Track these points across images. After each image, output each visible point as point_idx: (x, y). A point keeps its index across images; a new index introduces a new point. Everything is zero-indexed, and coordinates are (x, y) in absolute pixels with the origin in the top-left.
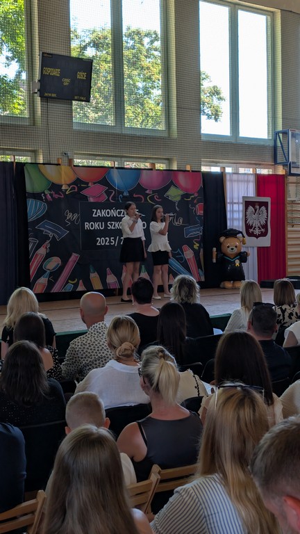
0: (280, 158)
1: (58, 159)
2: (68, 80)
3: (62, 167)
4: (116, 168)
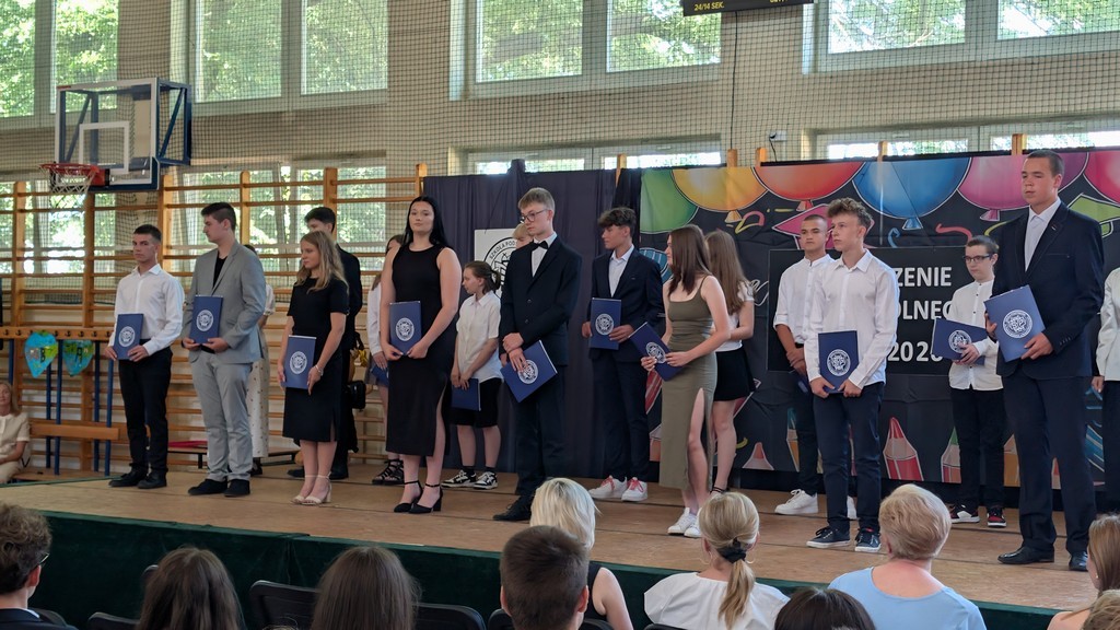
3: (731, 170)
4: (886, 159)
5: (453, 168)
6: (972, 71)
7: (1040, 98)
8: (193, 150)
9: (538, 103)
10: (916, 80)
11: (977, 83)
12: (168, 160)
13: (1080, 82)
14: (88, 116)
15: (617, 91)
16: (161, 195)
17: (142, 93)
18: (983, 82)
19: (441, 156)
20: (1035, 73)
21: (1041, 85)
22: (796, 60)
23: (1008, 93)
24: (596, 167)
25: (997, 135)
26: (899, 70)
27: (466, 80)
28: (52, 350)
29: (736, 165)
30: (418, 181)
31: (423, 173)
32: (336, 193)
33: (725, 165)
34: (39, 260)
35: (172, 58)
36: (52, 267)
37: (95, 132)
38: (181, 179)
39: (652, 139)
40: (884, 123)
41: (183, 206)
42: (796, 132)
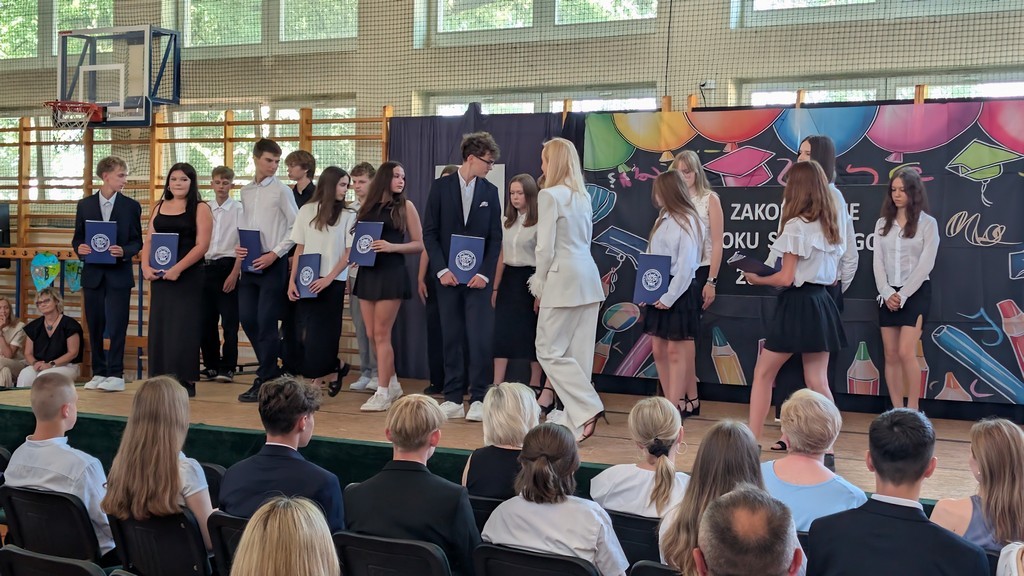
3: (665, 114)
4: (803, 106)
5: (416, 110)
6: (881, 28)
7: (940, 52)
8: (182, 91)
9: (493, 52)
10: (831, 36)
11: (885, 38)
12: (159, 99)
13: (976, 39)
14: (87, 59)
15: (564, 42)
16: (153, 130)
17: (136, 38)
18: (891, 38)
19: (406, 99)
20: (937, 31)
21: (942, 41)
22: (725, 16)
23: (913, 48)
24: (545, 111)
25: (901, 85)
26: (817, 27)
27: (428, 31)
28: (54, 268)
29: (670, 111)
30: (385, 121)
31: (389, 114)
32: (311, 130)
33: (660, 110)
34: (43, 187)
35: (163, 7)
36: (53, 195)
37: (93, 74)
38: (171, 117)
39: (595, 86)
40: (802, 74)
41: (173, 141)
42: (723, 81)
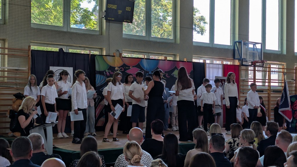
0: (237, 56)
1: (114, 53)
2: (121, 11)
4: (145, 59)
